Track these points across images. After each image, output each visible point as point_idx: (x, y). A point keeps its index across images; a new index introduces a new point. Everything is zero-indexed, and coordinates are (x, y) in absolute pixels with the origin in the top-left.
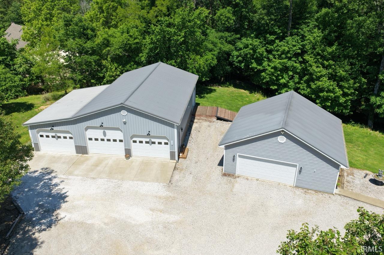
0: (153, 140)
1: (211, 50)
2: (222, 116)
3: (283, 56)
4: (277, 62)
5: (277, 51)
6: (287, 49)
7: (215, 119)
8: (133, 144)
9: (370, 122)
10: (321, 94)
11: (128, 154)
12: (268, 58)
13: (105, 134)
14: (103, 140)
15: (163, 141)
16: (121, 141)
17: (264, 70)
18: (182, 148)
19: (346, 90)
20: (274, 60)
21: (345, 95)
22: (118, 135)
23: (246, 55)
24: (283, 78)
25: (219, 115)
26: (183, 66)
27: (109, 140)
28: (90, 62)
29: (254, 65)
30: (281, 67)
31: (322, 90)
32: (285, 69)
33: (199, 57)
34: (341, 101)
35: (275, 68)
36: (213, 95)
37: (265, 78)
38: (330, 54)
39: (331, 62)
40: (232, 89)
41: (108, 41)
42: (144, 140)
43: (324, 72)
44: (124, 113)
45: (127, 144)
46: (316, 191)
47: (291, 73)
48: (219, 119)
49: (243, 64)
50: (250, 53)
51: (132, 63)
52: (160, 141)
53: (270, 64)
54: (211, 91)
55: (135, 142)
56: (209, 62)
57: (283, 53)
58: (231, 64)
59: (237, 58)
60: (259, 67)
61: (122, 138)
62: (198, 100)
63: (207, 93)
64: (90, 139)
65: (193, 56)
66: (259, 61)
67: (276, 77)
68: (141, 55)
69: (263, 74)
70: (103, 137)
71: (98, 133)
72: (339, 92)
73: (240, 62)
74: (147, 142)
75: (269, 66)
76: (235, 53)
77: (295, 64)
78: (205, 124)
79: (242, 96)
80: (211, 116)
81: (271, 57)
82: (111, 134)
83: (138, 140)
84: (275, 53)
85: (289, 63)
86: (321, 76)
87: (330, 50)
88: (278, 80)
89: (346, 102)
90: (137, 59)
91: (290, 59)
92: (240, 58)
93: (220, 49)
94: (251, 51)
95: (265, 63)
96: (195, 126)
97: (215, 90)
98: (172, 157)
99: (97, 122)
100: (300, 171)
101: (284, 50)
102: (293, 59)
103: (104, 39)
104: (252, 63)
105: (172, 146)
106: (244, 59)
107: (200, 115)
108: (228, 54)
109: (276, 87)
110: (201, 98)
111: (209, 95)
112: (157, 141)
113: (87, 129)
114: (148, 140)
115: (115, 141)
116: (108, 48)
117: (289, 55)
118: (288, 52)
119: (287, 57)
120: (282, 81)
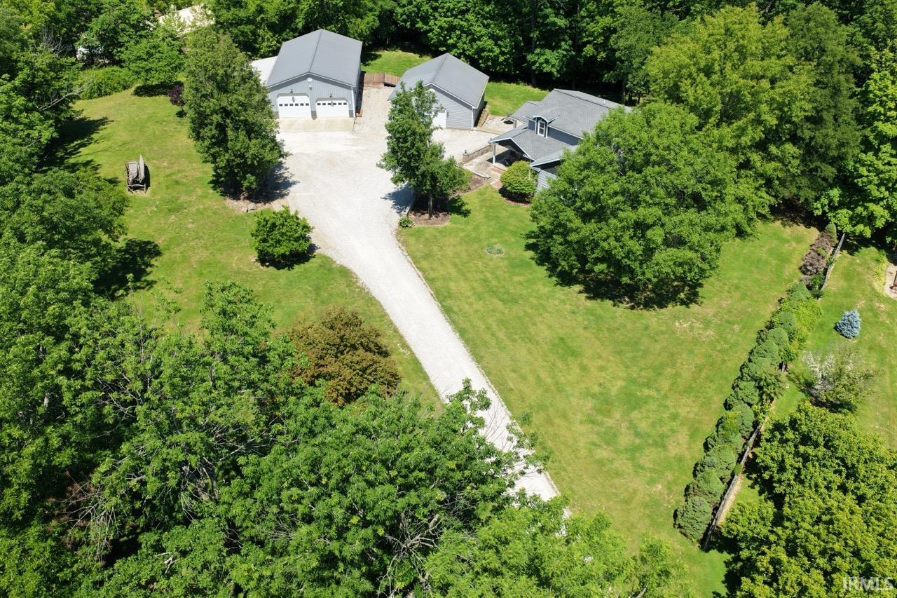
0: (334, 102)
1: (371, 10)
2: (389, 82)
3: (449, 14)
4: (442, 21)
5: (443, 8)
6: (452, 6)
7: (383, 86)
8: (317, 107)
9: (533, 80)
10: (483, 54)
11: (314, 115)
12: (434, 16)
13: (294, 100)
14: (291, 105)
15: (343, 102)
16: (307, 104)
17: (431, 30)
18: (358, 109)
19: (503, 49)
20: (439, 18)
21: (502, 53)
22: (305, 99)
23: (411, 13)
24: (451, 38)
25: (386, 81)
26: (344, 31)
27: (297, 105)
28: (246, 33)
29: (420, 25)
30: (447, 26)
31: (483, 50)
32: (452, 28)
33: (359, 20)
34: (500, 60)
35: (441, 27)
36: (378, 61)
37: (432, 39)
38: (487, 13)
39: (489, 21)
40: (399, 53)
41: (261, 7)
42: (327, 102)
43: (484, 31)
44: (310, 80)
45: (313, 106)
46: (460, 129)
47: (458, 32)
48: (387, 85)
49: (408, 24)
50: (414, 11)
51: (288, 30)
52: (340, 102)
53: (437, 22)
54: (376, 57)
55: (319, 104)
56: (371, 24)
57: (448, 10)
58: (395, 23)
59: (402, 16)
60: (425, 27)
61: (308, 102)
62: (364, 68)
63: (372, 60)
64: (281, 105)
65: (353, 20)
66: (425, 20)
67: (444, 37)
68: (297, 20)
69: (430, 34)
70: (292, 102)
71: (288, 99)
72: (497, 50)
73: (405, 21)
74: (329, 104)
75: (435, 24)
76: (399, 10)
77: (461, 23)
78: (374, 90)
79: (410, 61)
80: (379, 83)
81: (437, 14)
82: (299, 99)
83: (321, 102)
84: (440, 10)
85: (456, 22)
86: (482, 36)
87: (487, 9)
88: (446, 40)
89: (506, 60)
90: (293, 26)
91: (456, 16)
92: (404, 17)
93: (381, 6)
94: (416, 9)
95: (432, 23)
96: (364, 92)
97: (380, 56)
98: (351, 115)
99: (287, 90)
100: (448, 115)
101: (449, 7)
102: (459, 17)
103: (258, 5)
104: (418, 23)
105: (350, 105)
106: (408, 18)
107: (368, 83)
108: (391, 12)
109: (445, 49)
110: (366, 65)
111: (374, 62)
112: (337, 102)
113: (278, 97)
114: (330, 102)
115: (302, 105)
116: (262, 16)
117: (454, 13)
118: (454, 9)
119: (452, 15)
120: (451, 41)
